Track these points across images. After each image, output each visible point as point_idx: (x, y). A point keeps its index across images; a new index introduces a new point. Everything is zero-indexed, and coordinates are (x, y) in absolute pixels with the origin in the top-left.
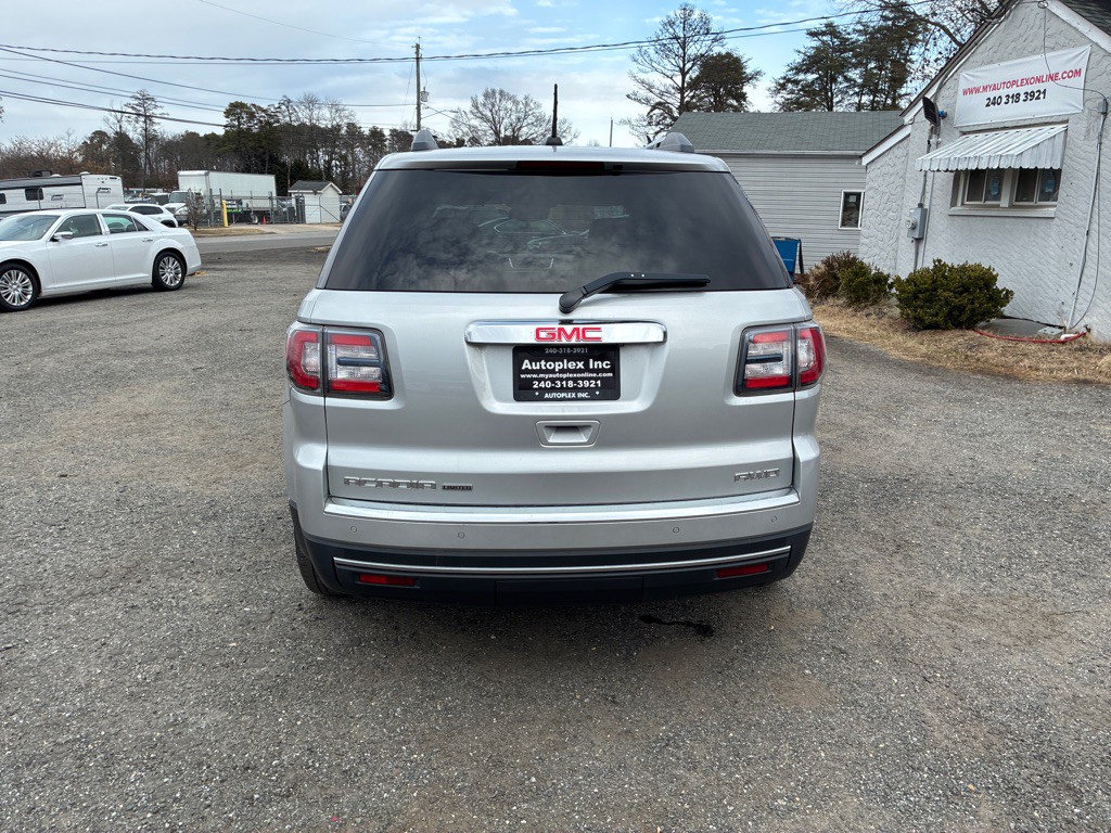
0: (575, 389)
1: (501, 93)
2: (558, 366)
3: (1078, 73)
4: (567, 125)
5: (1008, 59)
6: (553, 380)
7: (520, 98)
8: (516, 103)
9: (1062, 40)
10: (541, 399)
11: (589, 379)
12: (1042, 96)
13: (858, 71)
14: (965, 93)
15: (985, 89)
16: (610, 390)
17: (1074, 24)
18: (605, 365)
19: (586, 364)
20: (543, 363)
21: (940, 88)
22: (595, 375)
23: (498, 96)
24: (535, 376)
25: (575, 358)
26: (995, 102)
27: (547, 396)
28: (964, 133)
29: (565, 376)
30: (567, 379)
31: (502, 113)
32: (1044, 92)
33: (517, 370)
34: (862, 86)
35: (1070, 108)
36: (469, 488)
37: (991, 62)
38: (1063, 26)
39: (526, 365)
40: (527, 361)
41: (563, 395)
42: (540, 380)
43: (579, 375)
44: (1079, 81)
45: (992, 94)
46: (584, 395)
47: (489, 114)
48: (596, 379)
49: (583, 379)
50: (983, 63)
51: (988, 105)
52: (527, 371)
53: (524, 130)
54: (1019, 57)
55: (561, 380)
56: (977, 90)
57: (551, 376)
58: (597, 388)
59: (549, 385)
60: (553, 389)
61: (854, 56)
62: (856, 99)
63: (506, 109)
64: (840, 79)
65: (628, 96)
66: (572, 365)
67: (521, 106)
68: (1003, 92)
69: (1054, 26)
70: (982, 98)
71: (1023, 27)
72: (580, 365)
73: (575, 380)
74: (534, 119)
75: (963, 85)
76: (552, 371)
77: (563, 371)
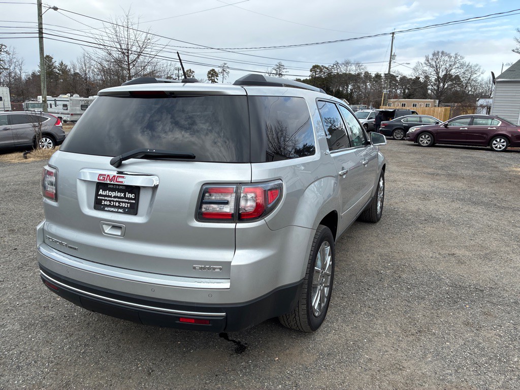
0: (119, 207)
1: (443, 53)
2: (113, 194)
4: (478, 67)
6: (110, 201)
7: (453, 55)
8: (450, 57)
10: (103, 210)
11: (125, 202)
16: (133, 210)
18: (132, 196)
19: (125, 195)
20: (107, 192)
22: (128, 201)
23: (440, 54)
24: (103, 198)
25: (120, 191)
27: (106, 209)
29: (115, 200)
30: (116, 201)
31: (441, 63)
33: (97, 194)
36: (75, 249)
39: (101, 192)
40: (101, 190)
41: (112, 209)
42: (105, 200)
43: (121, 200)
46: (122, 211)
47: (434, 64)
48: (128, 203)
49: (123, 202)
52: (101, 195)
53: (453, 71)
55: (114, 201)
57: (110, 199)
58: (127, 208)
59: (108, 203)
60: (109, 206)
63: (444, 61)
65: (513, 51)
66: (119, 194)
67: (453, 58)
72: (122, 195)
73: (119, 202)
74: (459, 65)
76: (110, 197)
77: (115, 197)
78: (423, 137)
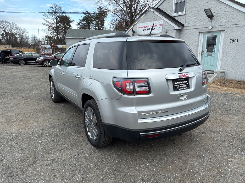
0: (183, 87)
1: (5, 21)
2: (180, 83)
3: (161, 25)
4: (25, 30)
5: (147, 22)
6: (179, 86)
7: (11, 23)
8: (10, 24)
9: (157, 19)
11: (185, 85)
12: (154, 29)
13: (94, 22)
14: (139, 28)
15: (143, 27)
16: (188, 87)
17: (159, 16)
18: (186, 82)
19: (184, 82)
20: (178, 82)
21: (133, 27)
22: (185, 84)
23: (4, 22)
24: (177, 85)
25: (182, 81)
26: (145, 30)
27: (179, 89)
28: (139, 36)
29: (181, 85)
30: (182, 85)
31: (6, 27)
32: (155, 28)
34: (96, 25)
35: (160, 31)
36: (168, 112)
37: (143, 22)
38: (157, 16)
39: (175, 83)
40: (175, 82)
41: (182, 89)
42: (178, 86)
43: (183, 84)
44: (161, 27)
45: (144, 28)
46: (185, 88)
47: (2, 27)
48: (186, 85)
49: (184, 85)
50: (142, 22)
51: (144, 30)
52: (176, 85)
53: (13, 31)
54: (149, 22)
55: (181, 86)
56: (141, 28)
57: (179, 85)
58: (186, 87)
59: (179, 87)
60: (180, 88)
61: (93, 19)
62: (95, 28)
63: (7, 25)
64: (91, 23)
65: (43, 24)
66: (182, 82)
67: (11, 25)
68: (147, 28)
69: (156, 16)
70: (142, 29)
71: (149, 16)
72: (183, 82)
73: (183, 85)
74: (15, 28)
75: (138, 26)
76: (179, 84)
77: (181, 84)
78: (46, 62)
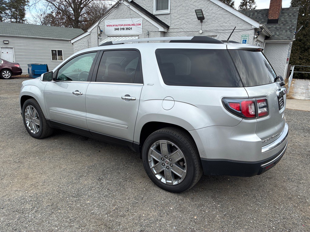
3: (140, 24)
5: (119, 19)
9: (134, 16)
12: (131, 29)
14: (107, 26)
15: (113, 26)
17: (137, 12)
21: (99, 24)
26: (117, 29)
28: (109, 37)
32: (131, 28)
35: (139, 33)
37: (114, 19)
38: (134, 13)
44: (141, 26)
45: (116, 27)
50: (111, 19)
51: (115, 30)
54: (122, 19)
56: (111, 26)
68: (119, 27)
69: (132, 12)
70: (113, 28)
71: (123, 11)
75: (106, 24)
